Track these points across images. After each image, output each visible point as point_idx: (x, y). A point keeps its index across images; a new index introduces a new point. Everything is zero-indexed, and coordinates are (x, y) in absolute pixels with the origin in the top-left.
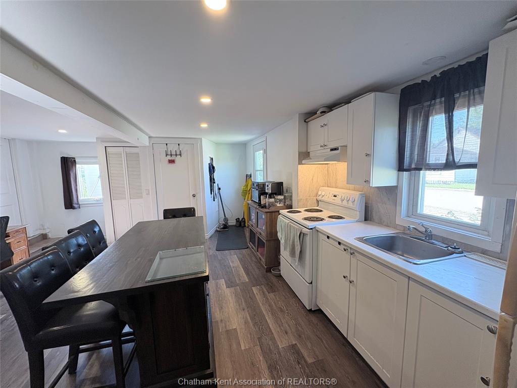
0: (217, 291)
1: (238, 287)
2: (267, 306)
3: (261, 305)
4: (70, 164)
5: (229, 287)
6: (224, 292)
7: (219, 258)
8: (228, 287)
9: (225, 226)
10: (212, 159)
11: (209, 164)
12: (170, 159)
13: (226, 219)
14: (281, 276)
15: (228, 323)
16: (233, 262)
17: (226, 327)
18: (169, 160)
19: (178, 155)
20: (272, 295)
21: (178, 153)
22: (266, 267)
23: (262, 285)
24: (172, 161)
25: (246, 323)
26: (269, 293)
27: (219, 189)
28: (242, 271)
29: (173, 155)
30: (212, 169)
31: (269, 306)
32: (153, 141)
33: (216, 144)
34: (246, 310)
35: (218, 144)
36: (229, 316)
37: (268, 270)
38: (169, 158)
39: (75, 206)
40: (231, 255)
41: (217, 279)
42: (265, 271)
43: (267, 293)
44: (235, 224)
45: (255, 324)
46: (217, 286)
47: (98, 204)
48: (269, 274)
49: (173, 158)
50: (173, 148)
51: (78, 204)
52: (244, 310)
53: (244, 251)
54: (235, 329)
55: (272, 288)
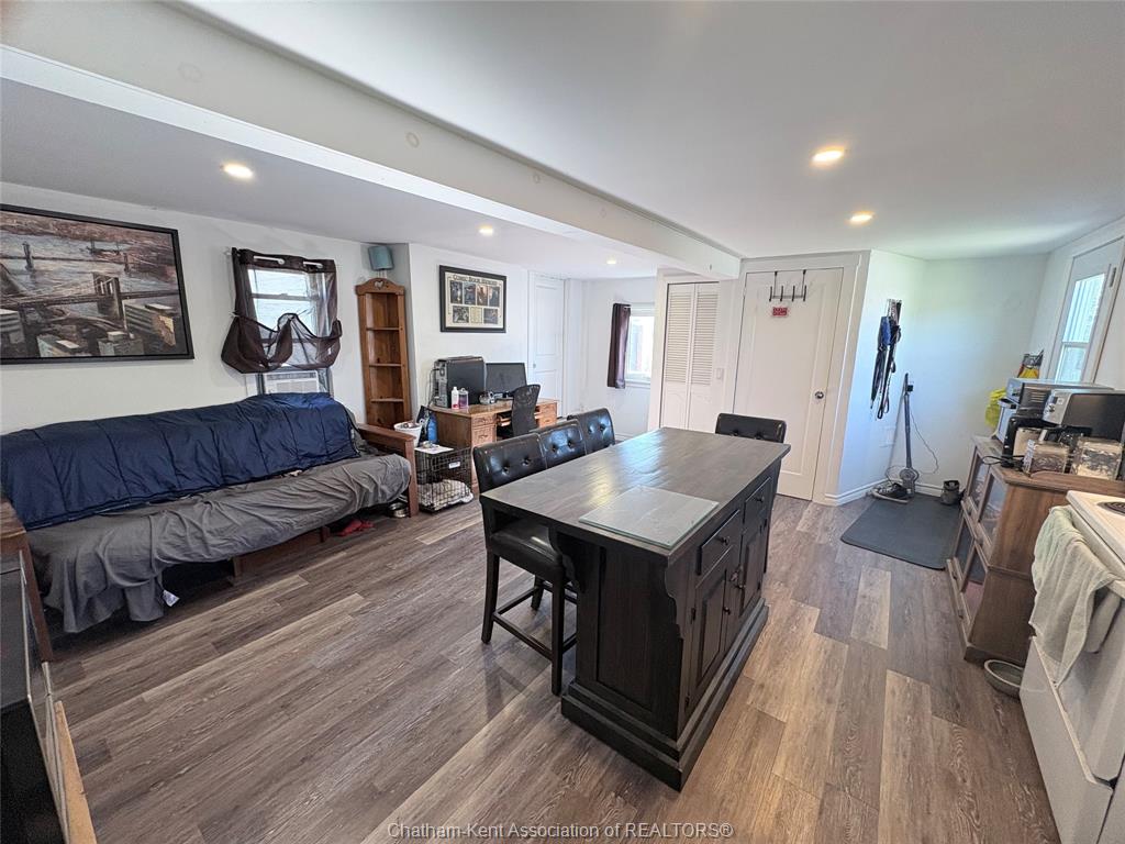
0: (788, 626)
1: (847, 646)
2: (906, 740)
3: (887, 723)
4: (622, 314)
5: (821, 633)
6: (803, 637)
7: (839, 559)
8: (820, 629)
9: (899, 492)
10: (898, 306)
11: (883, 319)
12: (778, 306)
13: (910, 475)
14: (1015, 697)
15: (772, 701)
16: (870, 584)
17: (764, 703)
18: (775, 309)
19: (798, 297)
20: (943, 726)
21: (799, 292)
22: (968, 644)
23: (927, 682)
24: (780, 312)
25: (818, 731)
26: (934, 713)
27: (909, 388)
28: (883, 619)
29: (786, 297)
30: (890, 332)
31: (913, 744)
32: (749, 267)
33: (927, 261)
34: (835, 708)
35: (930, 263)
36: (784, 688)
37: (975, 658)
38: (776, 303)
39: (619, 382)
40: (876, 566)
41: (803, 602)
42: (962, 655)
43: (930, 712)
44: (939, 493)
45: (839, 750)
46: (793, 615)
47: (645, 385)
48: (972, 669)
49: (783, 305)
50: (789, 281)
51: (623, 380)
52: (829, 701)
53: (924, 573)
54: (782, 725)
55: (957, 708)
